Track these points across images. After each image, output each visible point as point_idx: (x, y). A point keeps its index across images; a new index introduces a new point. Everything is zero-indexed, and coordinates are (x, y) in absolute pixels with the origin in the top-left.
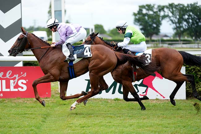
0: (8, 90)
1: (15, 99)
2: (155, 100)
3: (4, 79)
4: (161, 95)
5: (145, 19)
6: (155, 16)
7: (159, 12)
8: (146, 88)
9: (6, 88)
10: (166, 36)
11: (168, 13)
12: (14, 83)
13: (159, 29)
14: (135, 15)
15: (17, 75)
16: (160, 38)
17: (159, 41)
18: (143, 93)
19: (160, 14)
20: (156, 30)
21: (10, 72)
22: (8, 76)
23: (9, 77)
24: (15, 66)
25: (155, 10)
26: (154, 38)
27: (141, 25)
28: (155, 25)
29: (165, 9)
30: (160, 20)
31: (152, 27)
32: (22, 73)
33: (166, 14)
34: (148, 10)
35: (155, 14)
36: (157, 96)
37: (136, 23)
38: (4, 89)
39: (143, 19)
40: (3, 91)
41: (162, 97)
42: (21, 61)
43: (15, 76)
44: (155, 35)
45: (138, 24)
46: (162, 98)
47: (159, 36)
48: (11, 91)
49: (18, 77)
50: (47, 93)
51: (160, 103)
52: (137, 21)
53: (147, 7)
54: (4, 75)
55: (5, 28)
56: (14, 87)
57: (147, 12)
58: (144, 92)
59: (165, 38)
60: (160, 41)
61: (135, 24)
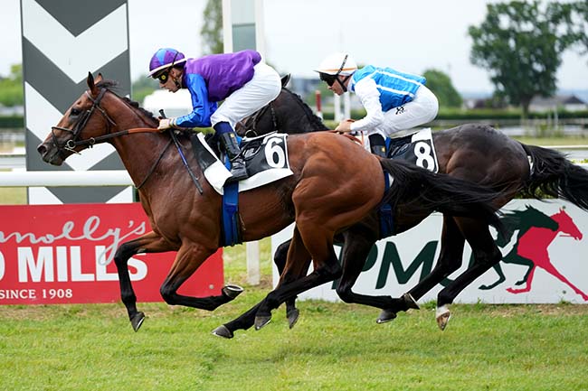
0: (89, 277)
1: (112, 304)
2: (556, 305)
3: (75, 243)
4: (578, 291)
5: (508, 46)
6: (540, 37)
7: (552, 25)
8: (528, 267)
9: (84, 271)
10: (574, 100)
11: (582, 26)
12: (108, 254)
13: (554, 80)
14: (474, 33)
15: (118, 230)
16: (554, 109)
17: (553, 117)
18: (519, 283)
19: (555, 30)
20: (541, 80)
21: (95, 221)
22: (87, 234)
23: (93, 235)
24: (108, 202)
25: (541, 19)
26: (537, 107)
27: (494, 65)
28: (538, 67)
29: (574, 16)
30: (557, 49)
31: (531, 74)
32: (131, 223)
33: (576, 29)
34: (516, 19)
35: (538, 32)
36: (564, 292)
37: (479, 61)
38: (78, 276)
39: (501, 49)
40: (73, 279)
41: (580, 296)
42: (128, 186)
43: (110, 232)
44: (537, 99)
45: (485, 63)
46: (579, 300)
47: (550, 100)
48: (98, 279)
49: (120, 237)
50: (211, 287)
51: (574, 318)
52: (481, 53)
53: (512, 10)
54: (78, 231)
55: (77, 82)
56: (107, 267)
57: (514, 24)
58: (522, 279)
59: (572, 108)
60: (556, 116)
61: (474, 62)
